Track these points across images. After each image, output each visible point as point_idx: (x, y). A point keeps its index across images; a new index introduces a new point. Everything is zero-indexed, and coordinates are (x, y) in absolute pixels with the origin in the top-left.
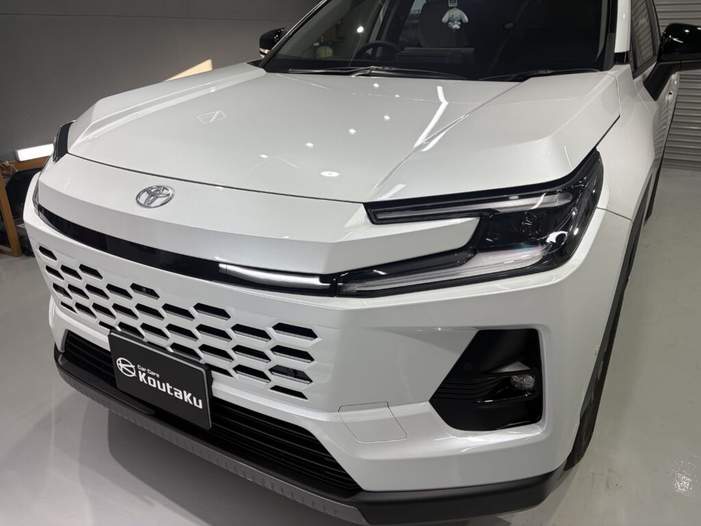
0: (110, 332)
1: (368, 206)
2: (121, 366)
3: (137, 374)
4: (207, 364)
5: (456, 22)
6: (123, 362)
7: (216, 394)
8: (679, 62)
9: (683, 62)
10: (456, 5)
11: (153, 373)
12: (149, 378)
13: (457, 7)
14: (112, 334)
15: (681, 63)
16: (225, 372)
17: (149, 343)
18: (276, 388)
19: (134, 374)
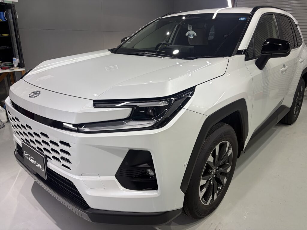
0: (23, 142)
1: (94, 101)
2: (25, 154)
3: (29, 158)
4: (46, 155)
5: (191, 36)
6: (26, 153)
7: (48, 167)
8: (271, 54)
9: (272, 54)
10: (191, 29)
11: (32, 158)
12: (31, 159)
13: (192, 30)
14: (23, 143)
15: (272, 55)
16: (50, 158)
17: (32, 146)
18: (63, 165)
19: (28, 158)
